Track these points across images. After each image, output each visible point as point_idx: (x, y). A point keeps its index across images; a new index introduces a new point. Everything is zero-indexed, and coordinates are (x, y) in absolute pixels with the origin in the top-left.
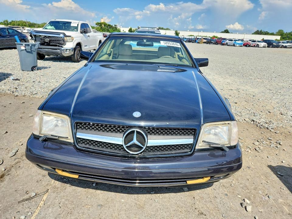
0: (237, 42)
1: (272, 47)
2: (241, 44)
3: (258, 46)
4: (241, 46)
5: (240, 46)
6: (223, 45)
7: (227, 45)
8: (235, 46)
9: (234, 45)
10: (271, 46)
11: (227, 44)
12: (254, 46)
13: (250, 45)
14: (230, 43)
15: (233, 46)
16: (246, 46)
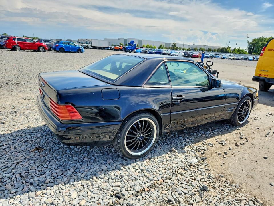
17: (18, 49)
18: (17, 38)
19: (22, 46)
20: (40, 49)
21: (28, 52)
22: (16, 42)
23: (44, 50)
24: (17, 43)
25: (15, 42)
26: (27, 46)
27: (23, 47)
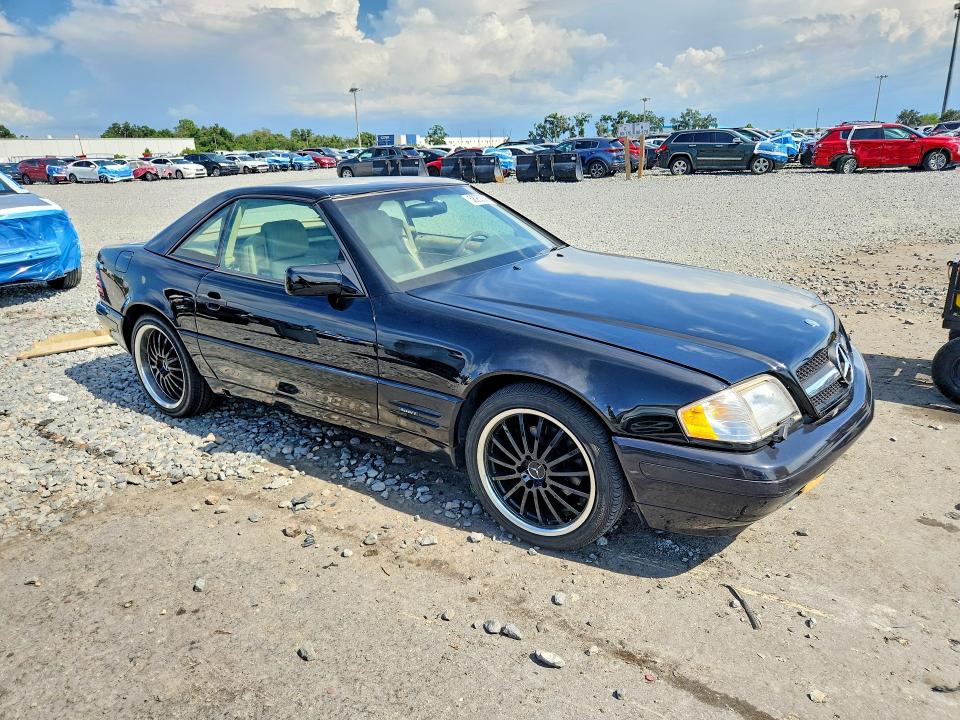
0: (109, 167)
1: (221, 175)
2: (125, 173)
3: (179, 175)
4: (130, 180)
5: (127, 181)
6: (57, 181)
7: (77, 182)
8: (107, 182)
9: (103, 180)
10: (217, 172)
11: (72, 179)
12: (170, 177)
13: (156, 175)
14: (81, 173)
15: (101, 181)
16: (144, 178)
17: (847, 167)
18: (856, 127)
19: (865, 156)
20: (928, 161)
21: (880, 174)
22: (848, 143)
23: (948, 161)
24: (849, 147)
25: (845, 144)
26: (884, 152)
27: (868, 156)
